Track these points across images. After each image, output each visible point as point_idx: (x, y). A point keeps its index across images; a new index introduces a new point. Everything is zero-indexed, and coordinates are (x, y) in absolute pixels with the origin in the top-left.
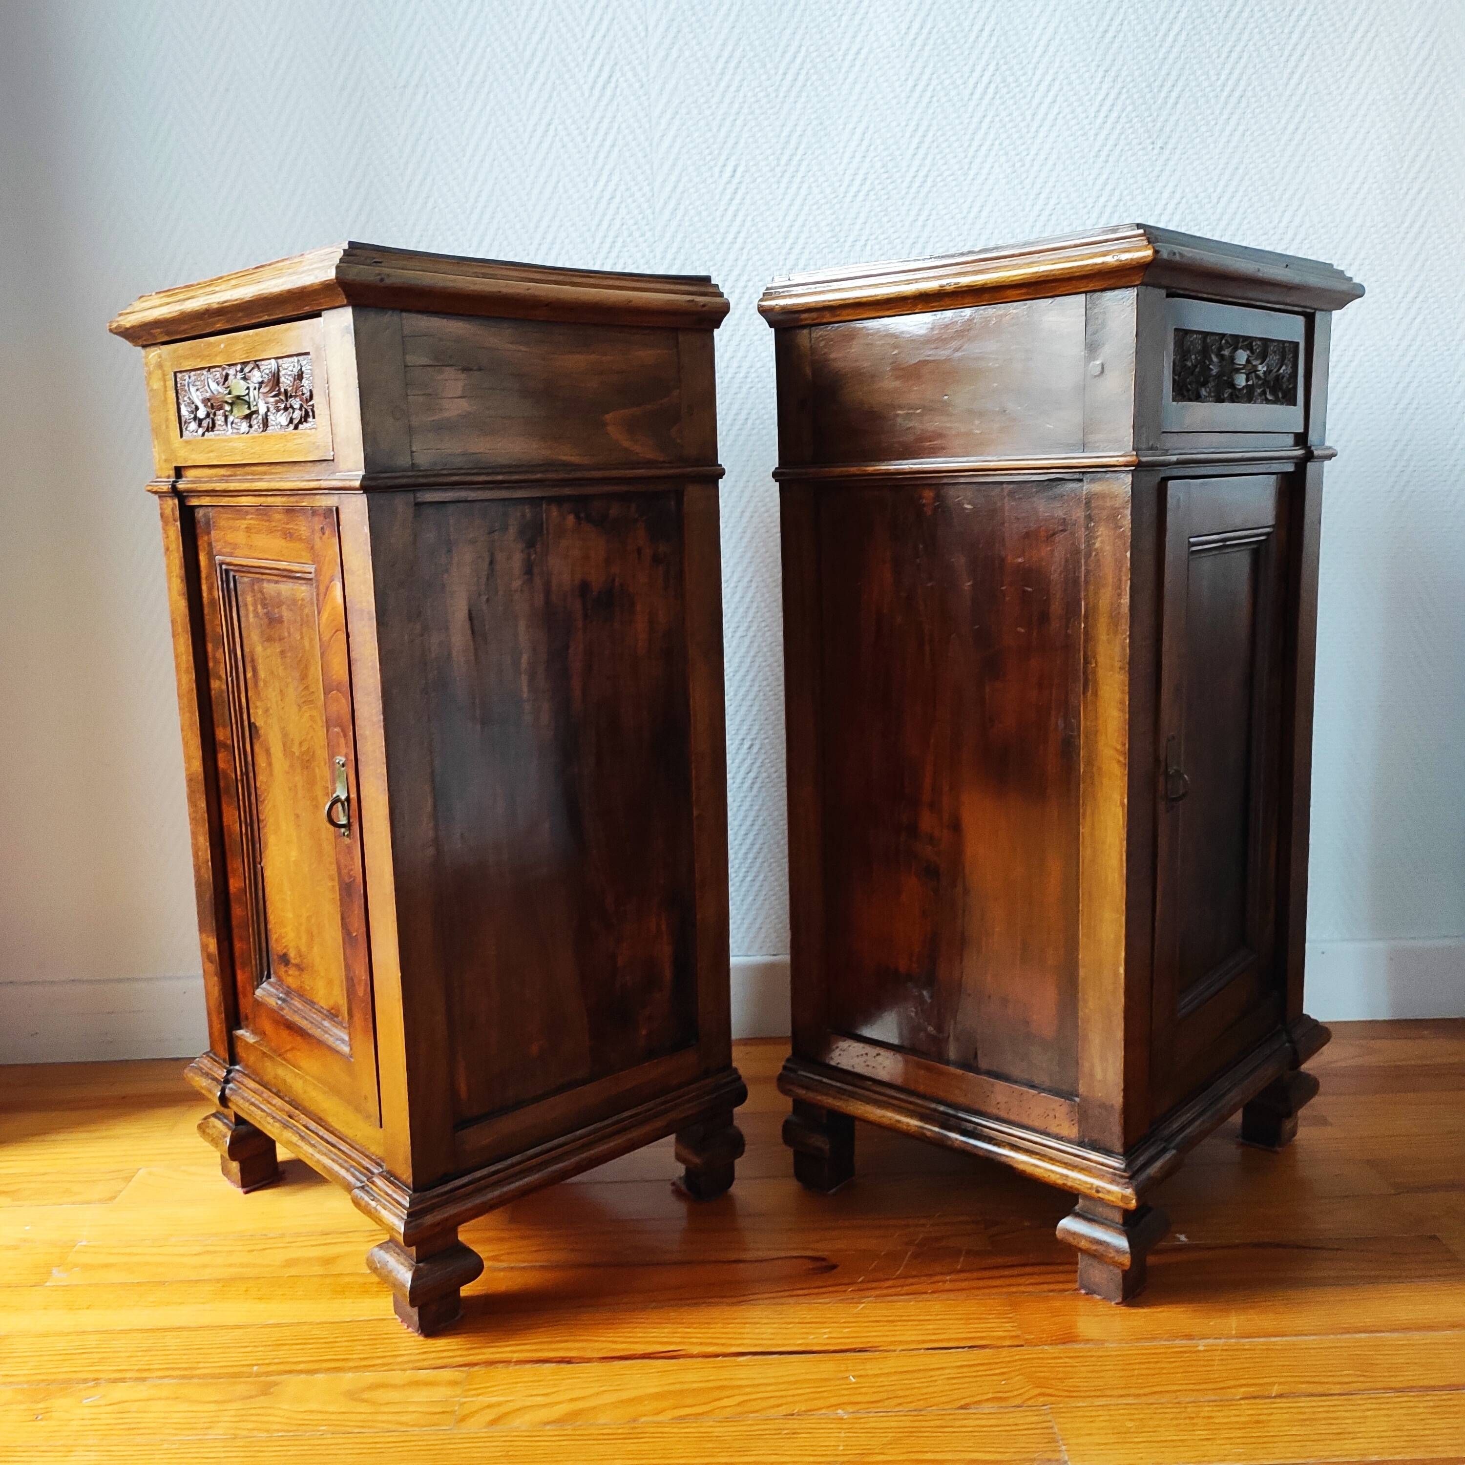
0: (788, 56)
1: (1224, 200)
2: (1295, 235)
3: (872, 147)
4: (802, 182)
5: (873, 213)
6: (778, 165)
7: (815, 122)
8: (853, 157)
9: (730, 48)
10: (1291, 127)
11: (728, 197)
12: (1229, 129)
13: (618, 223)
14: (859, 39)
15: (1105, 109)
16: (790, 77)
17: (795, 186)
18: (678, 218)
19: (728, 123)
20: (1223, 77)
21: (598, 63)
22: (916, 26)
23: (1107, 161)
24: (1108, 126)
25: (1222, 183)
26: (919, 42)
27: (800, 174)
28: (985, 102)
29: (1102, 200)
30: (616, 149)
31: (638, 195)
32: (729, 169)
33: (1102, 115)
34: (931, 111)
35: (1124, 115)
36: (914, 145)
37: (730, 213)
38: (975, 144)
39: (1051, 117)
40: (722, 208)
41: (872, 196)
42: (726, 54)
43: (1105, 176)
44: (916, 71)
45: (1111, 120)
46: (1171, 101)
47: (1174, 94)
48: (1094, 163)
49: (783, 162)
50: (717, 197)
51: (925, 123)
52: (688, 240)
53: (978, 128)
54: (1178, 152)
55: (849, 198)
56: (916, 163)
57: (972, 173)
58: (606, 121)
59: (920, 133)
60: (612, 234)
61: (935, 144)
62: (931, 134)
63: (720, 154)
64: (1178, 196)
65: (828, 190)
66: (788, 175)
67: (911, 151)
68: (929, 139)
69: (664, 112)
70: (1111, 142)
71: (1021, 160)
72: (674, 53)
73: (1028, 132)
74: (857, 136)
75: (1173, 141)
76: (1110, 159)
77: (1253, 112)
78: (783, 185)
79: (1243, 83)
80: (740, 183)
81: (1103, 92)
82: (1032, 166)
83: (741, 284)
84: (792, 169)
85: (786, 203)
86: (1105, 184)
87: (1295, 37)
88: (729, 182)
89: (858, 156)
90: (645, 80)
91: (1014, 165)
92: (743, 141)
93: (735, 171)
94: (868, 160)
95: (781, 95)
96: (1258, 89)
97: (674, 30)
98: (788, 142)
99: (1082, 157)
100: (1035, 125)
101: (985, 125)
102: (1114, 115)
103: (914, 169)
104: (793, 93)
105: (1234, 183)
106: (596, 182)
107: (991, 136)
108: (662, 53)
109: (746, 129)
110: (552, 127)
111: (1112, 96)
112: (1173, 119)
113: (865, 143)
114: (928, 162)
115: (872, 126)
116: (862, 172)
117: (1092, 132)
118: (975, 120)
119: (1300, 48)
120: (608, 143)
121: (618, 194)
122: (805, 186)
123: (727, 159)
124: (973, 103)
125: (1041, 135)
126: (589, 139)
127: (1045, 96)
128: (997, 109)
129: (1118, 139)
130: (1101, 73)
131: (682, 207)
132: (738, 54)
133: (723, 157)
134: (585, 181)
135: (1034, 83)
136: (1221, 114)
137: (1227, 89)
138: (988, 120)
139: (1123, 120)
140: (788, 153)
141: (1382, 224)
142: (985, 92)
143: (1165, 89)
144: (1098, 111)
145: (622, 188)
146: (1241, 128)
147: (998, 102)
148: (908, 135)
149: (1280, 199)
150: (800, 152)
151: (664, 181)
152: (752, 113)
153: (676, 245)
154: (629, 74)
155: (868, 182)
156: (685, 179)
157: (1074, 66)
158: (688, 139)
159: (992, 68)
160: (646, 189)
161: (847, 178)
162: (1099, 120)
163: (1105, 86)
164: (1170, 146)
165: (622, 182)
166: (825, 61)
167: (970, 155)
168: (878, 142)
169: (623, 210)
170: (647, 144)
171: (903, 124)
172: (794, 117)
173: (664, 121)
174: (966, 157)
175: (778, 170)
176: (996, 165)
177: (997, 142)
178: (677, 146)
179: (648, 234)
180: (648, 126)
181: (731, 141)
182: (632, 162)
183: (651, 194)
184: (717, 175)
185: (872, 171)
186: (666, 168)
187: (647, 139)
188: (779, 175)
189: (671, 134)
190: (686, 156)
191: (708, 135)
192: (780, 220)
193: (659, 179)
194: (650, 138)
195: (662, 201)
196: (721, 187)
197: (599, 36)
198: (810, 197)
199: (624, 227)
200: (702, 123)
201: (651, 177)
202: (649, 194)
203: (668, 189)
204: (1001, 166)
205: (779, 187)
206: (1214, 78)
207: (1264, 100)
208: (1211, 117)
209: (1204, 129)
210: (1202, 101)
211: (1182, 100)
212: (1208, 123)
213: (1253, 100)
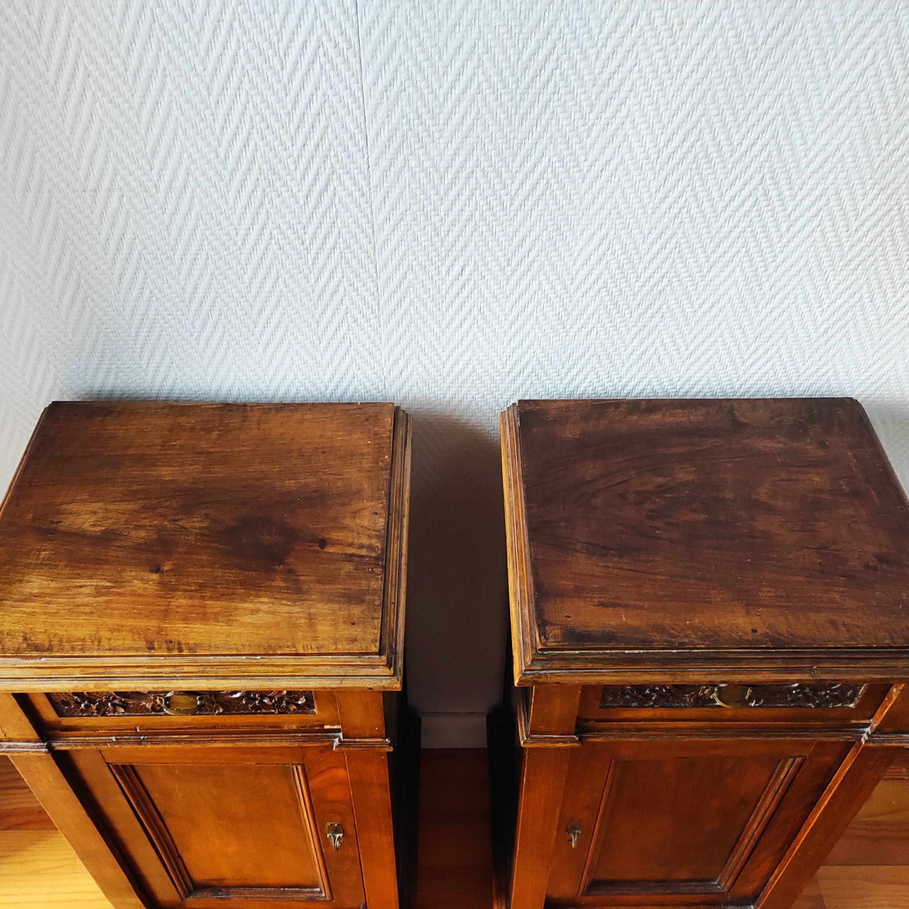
0: (527, 166)
3: (610, 252)
7: (550, 229)
9: (462, 158)
11: (454, 291)
13: (342, 311)
14: (609, 151)
16: (527, 187)
17: (524, 283)
18: (403, 308)
19: (457, 229)
21: (312, 173)
22: (677, 139)
24: (868, 238)
26: (678, 156)
27: (530, 274)
30: (337, 251)
31: (362, 290)
32: (457, 269)
35: (888, 229)
36: (653, 251)
37: (457, 304)
38: (720, 251)
42: (457, 164)
44: (669, 184)
45: (871, 235)
49: (514, 263)
50: (444, 292)
51: (670, 232)
52: (413, 325)
53: (726, 237)
58: (325, 227)
59: (662, 240)
60: (336, 320)
61: (677, 250)
63: (447, 256)
65: (559, 287)
66: (518, 273)
69: (387, 219)
71: (765, 266)
72: (399, 163)
78: (512, 283)
83: (466, 358)
84: (522, 269)
86: (848, 288)
88: (456, 279)
89: (594, 259)
90: (366, 189)
91: (756, 270)
92: (472, 244)
93: (462, 270)
95: (516, 203)
97: (398, 140)
100: (790, 235)
101: (734, 235)
103: (650, 271)
104: (530, 202)
106: (317, 280)
107: (739, 245)
108: (384, 163)
109: (476, 234)
110: (267, 232)
113: (602, 248)
114: (667, 265)
116: (596, 272)
120: (328, 246)
121: (341, 289)
122: (535, 283)
123: (455, 260)
124: (725, 215)
125: (793, 244)
126: (307, 243)
127: (808, 209)
128: (751, 221)
130: (875, 192)
131: (407, 300)
132: (470, 164)
133: (451, 259)
134: (306, 277)
135: (798, 198)
140: (519, 255)
142: (742, 204)
144: (862, 225)
145: (345, 283)
147: (753, 214)
148: (649, 241)
150: (532, 254)
151: (389, 278)
152: (485, 220)
153: (400, 330)
154: (348, 183)
155: (601, 281)
156: (410, 277)
158: (414, 243)
160: (370, 285)
161: (580, 277)
165: (345, 279)
166: (568, 171)
167: (711, 260)
168: (617, 247)
169: (347, 302)
170: (369, 247)
171: (646, 232)
172: (528, 224)
173: (387, 227)
174: (708, 261)
175: (508, 270)
176: (738, 269)
177: (744, 249)
178: (402, 249)
179: (373, 321)
180: (370, 231)
181: (460, 245)
182: (354, 262)
183: (375, 289)
184: (443, 273)
185: (607, 272)
186: (390, 267)
187: (370, 243)
188: (509, 274)
189: (395, 239)
190: (411, 258)
191: (435, 239)
192: (507, 310)
193: (384, 277)
194: (373, 242)
195: (386, 295)
196: (448, 283)
197: (311, 145)
198: (540, 292)
199: (349, 315)
200: (429, 228)
201: (374, 275)
202: (374, 289)
203: (393, 285)
204: (742, 270)
205: (507, 284)
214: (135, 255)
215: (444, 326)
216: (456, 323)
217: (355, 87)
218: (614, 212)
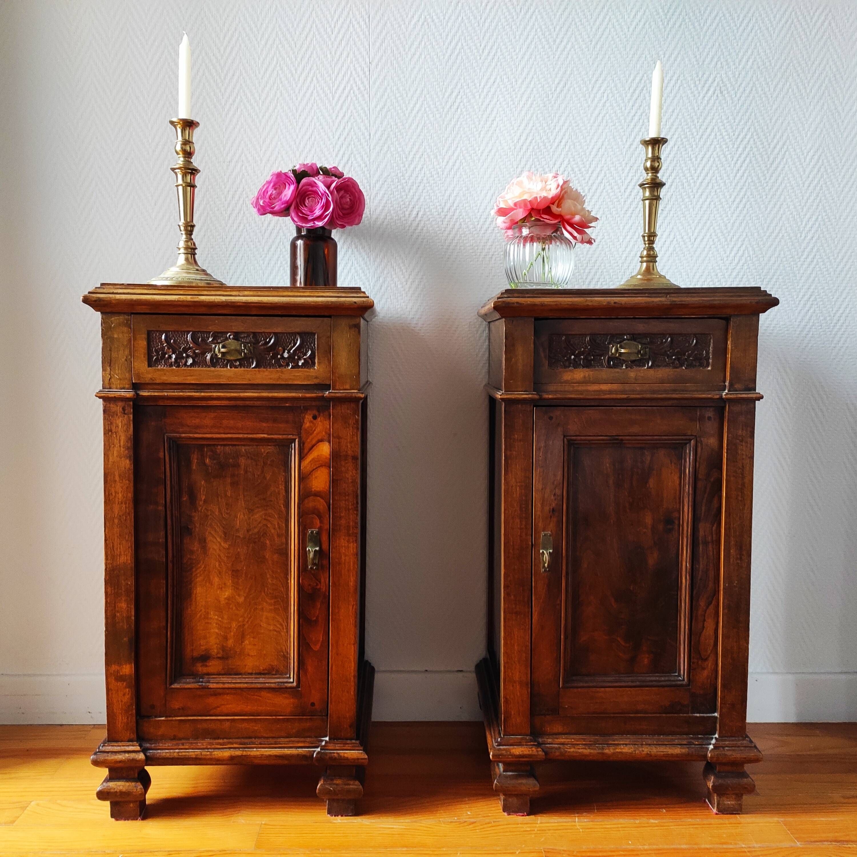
0: (450, 153)
1: (698, 240)
2: (739, 261)
7: (464, 189)
9: (417, 147)
10: (738, 200)
12: (701, 200)
14: (490, 145)
16: (450, 164)
19: (414, 187)
22: (523, 138)
25: (697, 231)
26: (524, 148)
29: (628, 238)
33: (628, 191)
42: (414, 150)
43: (630, 225)
54: (672, 213)
64: (672, 237)
69: (378, 181)
72: (385, 148)
77: (716, 191)
79: (710, 175)
81: (629, 178)
86: (630, 229)
87: (740, 150)
88: (414, 220)
90: (368, 163)
92: (422, 198)
95: (446, 173)
96: (718, 178)
97: (385, 136)
98: (449, 199)
99: (617, 214)
104: (452, 173)
105: (704, 231)
108: (378, 148)
109: (425, 191)
117: (623, 200)
119: (743, 156)
123: (413, 207)
127: (597, 178)
130: (628, 168)
131: (386, 233)
132: (421, 150)
135: (590, 172)
136: (697, 192)
137: (701, 178)
140: (448, 205)
141: (790, 256)
144: (627, 188)
146: (709, 200)
149: (731, 241)
152: (429, 183)
154: (359, 159)
156: (388, 217)
157: (613, 163)
158: (392, 196)
159: (566, 162)
162: (627, 193)
163: (630, 175)
164: (667, 209)
166: (471, 156)
172: (452, 185)
173: (378, 186)
180: (369, 187)
191: (403, 194)
197: (342, 138)
200: (400, 187)
206: (693, 172)
207: (722, 185)
208: (691, 194)
209: (687, 200)
210: (686, 185)
211: (675, 184)
212: (689, 197)
213: (716, 185)
214: (241, 202)
217: (366, 109)
218: (496, 179)
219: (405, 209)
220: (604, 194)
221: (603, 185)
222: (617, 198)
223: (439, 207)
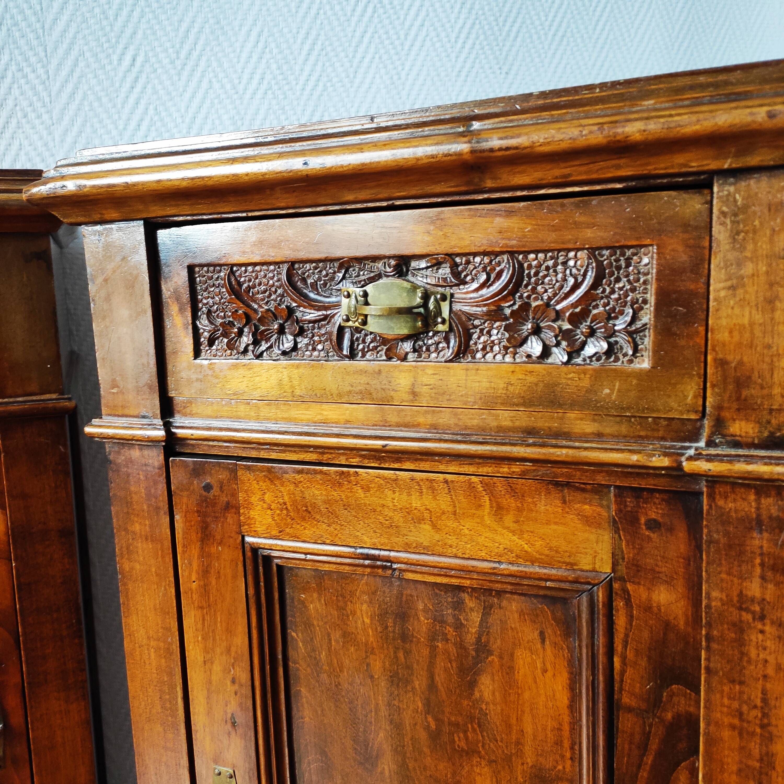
3: (267, 50)
4: (203, 76)
5: (271, 111)
6: (178, 58)
7: (212, 21)
8: (250, 57)
11: (128, 85)
13: (10, 103)
15: (463, 36)
17: (195, 79)
18: (77, 102)
19: (125, 13)
20: (550, 18)
23: (466, 81)
24: (466, 51)
27: (200, 69)
28: (366, 19)
31: (31, 76)
32: (128, 58)
33: (461, 41)
34: (319, 22)
35: (478, 42)
36: (304, 52)
37: (132, 100)
38: (359, 56)
39: (420, 38)
40: (122, 95)
41: (269, 95)
45: (468, 46)
46: (513, 35)
47: (515, 29)
48: (456, 81)
49: (183, 55)
50: (117, 85)
51: (314, 32)
52: (88, 124)
53: (360, 42)
55: (248, 96)
56: (308, 68)
57: (357, 81)
59: (309, 41)
61: (324, 52)
62: (320, 43)
63: (118, 42)
65: (228, 86)
66: (188, 68)
67: (303, 57)
68: (318, 47)
70: (468, 65)
71: (398, 74)
73: (402, 49)
74: (253, 38)
75: (515, 68)
76: (469, 79)
77: (572, 50)
78: (184, 78)
79: (564, 25)
80: (141, 72)
81: (461, 21)
82: (407, 79)
84: (191, 63)
85: (187, 95)
88: (129, 70)
89: (255, 57)
91: (392, 78)
92: (140, 33)
93: (134, 60)
94: (264, 61)
96: (575, 31)
98: (186, 37)
100: (408, 43)
101: (366, 40)
102: (470, 42)
103: (306, 73)
107: (372, 50)
109: (144, 20)
111: (468, 26)
112: (514, 49)
113: (261, 45)
114: (319, 68)
115: (266, 30)
116: (259, 71)
117: (454, 55)
118: (358, 34)
121: (9, 74)
122: (206, 80)
123: (126, 48)
124: (354, 19)
125: (413, 53)
127: (415, 20)
128: (376, 27)
129: (474, 62)
131: (80, 92)
133: (121, 46)
135: (405, 7)
136: (549, 49)
137: (553, 29)
138: (368, 35)
139: (477, 47)
140: (186, 47)
142: (365, 11)
143: (508, 24)
144: (458, 37)
145: (14, 68)
147: (376, 20)
148: (299, 41)
150: (199, 47)
151: (60, 64)
153: (75, 129)
155: (265, 82)
156: (82, 64)
158: (83, 25)
160: (41, 71)
161: (246, 77)
162: (459, 44)
163: (462, 16)
164: (513, 72)
165: (13, 63)
167: (355, 65)
168: (273, 45)
169: (16, 91)
170: (38, 25)
171: (295, 31)
172: (191, 14)
174: (351, 66)
175: (178, 63)
176: (377, 76)
177: (377, 56)
178: (72, 31)
179: (45, 117)
180: (38, 8)
181: (129, 31)
182: (22, 42)
183: (46, 77)
184: (115, 62)
185: (269, 72)
186: (61, 51)
187: (39, 21)
188: (179, 68)
189: (65, 18)
190: (82, 42)
192: (183, 111)
193: (54, 62)
194: (41, 20)
195: (58, 84)
196: (121, 74)
198: (211, 91)
199: (18, 108)
200: (97, 10)
201: (45, 59)
202: (44, 77)
203: (64, 73)
204: (381, 77)
205: (179, 80)
206: (543, 19)
207: (579, 40)
208: (542, 51)
209: (537, 60)
210: (535, 37)
211: (521, 35)
212: (539, 56)
213: (571, 39)
215: (121, 127)
216: (133, 124)
218: (264, 8)
219: (111, 51)
220: (428, 43)
221: (425, 29)
222: (446, 51)
223: (171, 50)
